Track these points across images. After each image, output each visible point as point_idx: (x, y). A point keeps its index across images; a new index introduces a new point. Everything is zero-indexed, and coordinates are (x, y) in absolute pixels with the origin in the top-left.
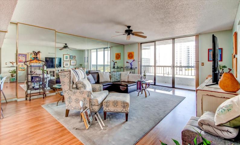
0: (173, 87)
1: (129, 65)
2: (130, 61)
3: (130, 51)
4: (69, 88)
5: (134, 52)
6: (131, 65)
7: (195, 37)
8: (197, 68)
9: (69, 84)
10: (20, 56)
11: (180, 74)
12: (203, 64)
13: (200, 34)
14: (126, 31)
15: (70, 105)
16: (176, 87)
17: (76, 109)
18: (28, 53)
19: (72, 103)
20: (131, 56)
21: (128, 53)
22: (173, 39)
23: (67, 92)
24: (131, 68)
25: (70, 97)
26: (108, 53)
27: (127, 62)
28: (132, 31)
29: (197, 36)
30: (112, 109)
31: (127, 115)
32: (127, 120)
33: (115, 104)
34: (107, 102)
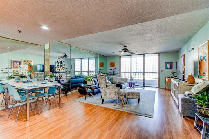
0: (144, 86)
1: (112, 71)
2: (113, 68)
3: (112, 61)
4: (104, 86)
5: (115, 62)
6: (113, 71)
7: (157, 54)
8: (159, 73)
9: (105, 83)
10: (15, 62)
11: (148, 77)
12: (162, 71)
13: (161, 53)
14: (123, 49)
15: (105, 96)
16: (145, 86)
17: (110, 98)
18: (22, 60)
19: (107, 95)
20: (112, 65)
21: (110, 62)
22: (144, 55)
23: (103, 88)
24: (113, 73)
25: (105, 92)
26: (92, 62)
27: (110, 69)
28: (127, 49)
29: (159, 54)
30: (131, 97)
31: (139, 100)
32: (139, 102)
33: (133, 94)
34: (128, 93)
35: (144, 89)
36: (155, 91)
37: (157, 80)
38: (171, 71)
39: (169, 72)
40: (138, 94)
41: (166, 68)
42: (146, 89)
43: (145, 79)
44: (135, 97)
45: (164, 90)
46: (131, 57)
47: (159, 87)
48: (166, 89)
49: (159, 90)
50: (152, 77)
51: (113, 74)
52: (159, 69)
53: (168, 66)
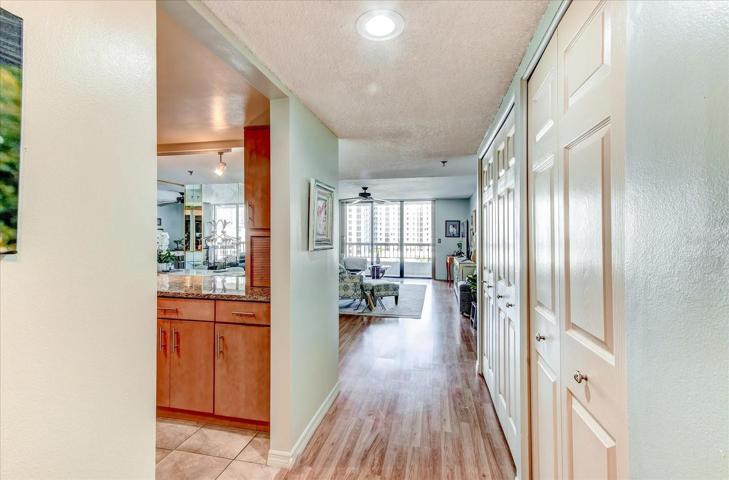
0: (402, 276)
7: (431, 202)
8: (434, 245)
11: (411, 256)
12: (440, 241)
13: (438, 199)
14: (361, 195)
16: (405, 276)
22: (402, 202)
28: (369, 194)
29: (434, 201)
30: (383, 293)
31: (396, 298)
32: (396, 303)
33: (387, 287)
34: (378, 286)
35: (402, 282)
36: (425, 287)
37: (431, 262)
38: (456, 240)
39: (452, 244)
40: (396, 288)
41: (448, 235)
42: (407, 282)
43: (405, 260)
44: (390, 293)
45: (443, 283)
47: (434, 277)
48: (448, 281)
49: (434, 284)
50: (420, 256)
52: (434, 237)
53: (452, 230)
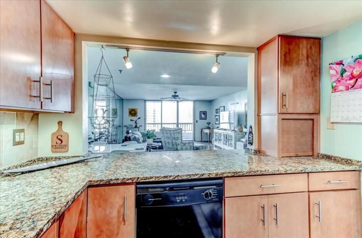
1: (133, 123)
2: (134, 118)
3: (133, 107)
5: (137, 109)
6: (136, 123)
7: (193, 101)
8: (194, 124)
12: (197, 122)
20: (133, 113)
24: (136, 125)
27: (131, 120)
28: (178, 96)
29: (195, 101)
38: (205, 121)
39: (203, 123)
41: (201, 118)
46: (162, 102)
47: (194, 140)
51: (136, 127)
52: (194, 119)
53: (203, 116)
